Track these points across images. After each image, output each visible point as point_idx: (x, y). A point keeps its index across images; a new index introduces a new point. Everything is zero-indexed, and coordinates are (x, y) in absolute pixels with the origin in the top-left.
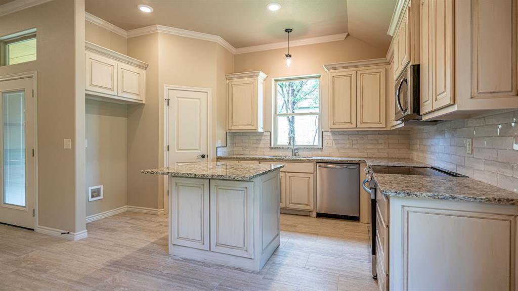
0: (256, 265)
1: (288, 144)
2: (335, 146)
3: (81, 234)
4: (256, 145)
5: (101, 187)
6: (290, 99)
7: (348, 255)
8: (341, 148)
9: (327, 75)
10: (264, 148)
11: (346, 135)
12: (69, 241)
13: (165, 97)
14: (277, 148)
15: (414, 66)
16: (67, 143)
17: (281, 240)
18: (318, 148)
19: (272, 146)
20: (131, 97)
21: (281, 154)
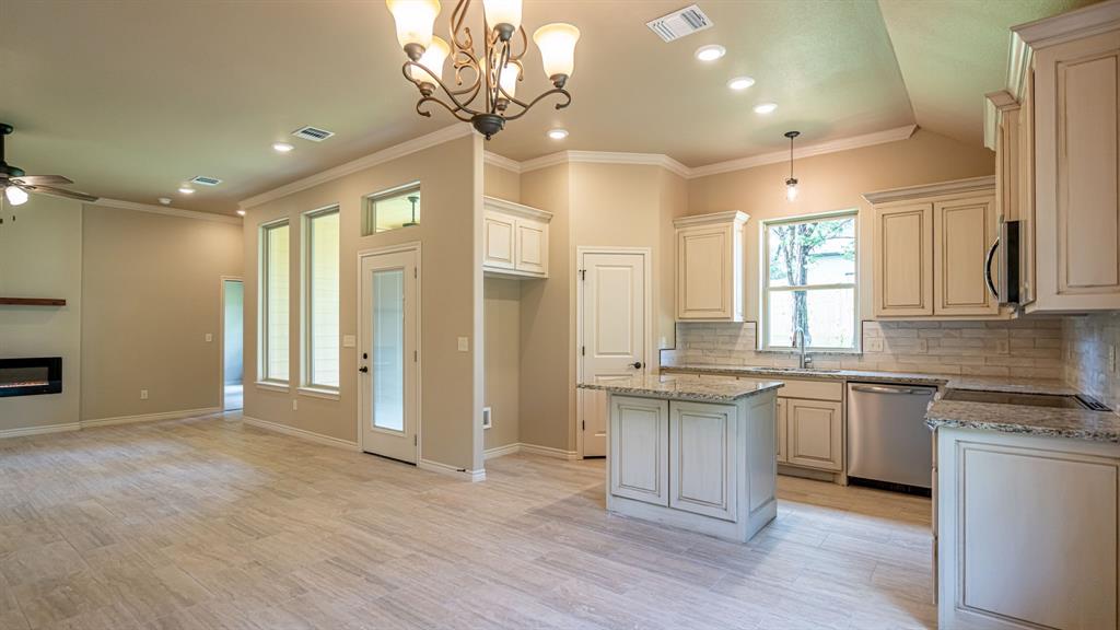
0: (742, 531)
1: (791, 345)
2: (889, 351)
3: (479, 475)
4: (729, 347)
5: (489, 409)
6: (796, 241)
7: (901, 542)
8: (902, 354)
9: (871, 212)
10: (743, 352)
11: (913, 328)
12: (465, 481)
13: (579, 267)
14: (769, 353)
15: (1009, 223)
16: (463, 343)
17: (778, 510)
18: (853, 354)
19: (760, 348)
20: (529, 270)
21: (777, 364)
